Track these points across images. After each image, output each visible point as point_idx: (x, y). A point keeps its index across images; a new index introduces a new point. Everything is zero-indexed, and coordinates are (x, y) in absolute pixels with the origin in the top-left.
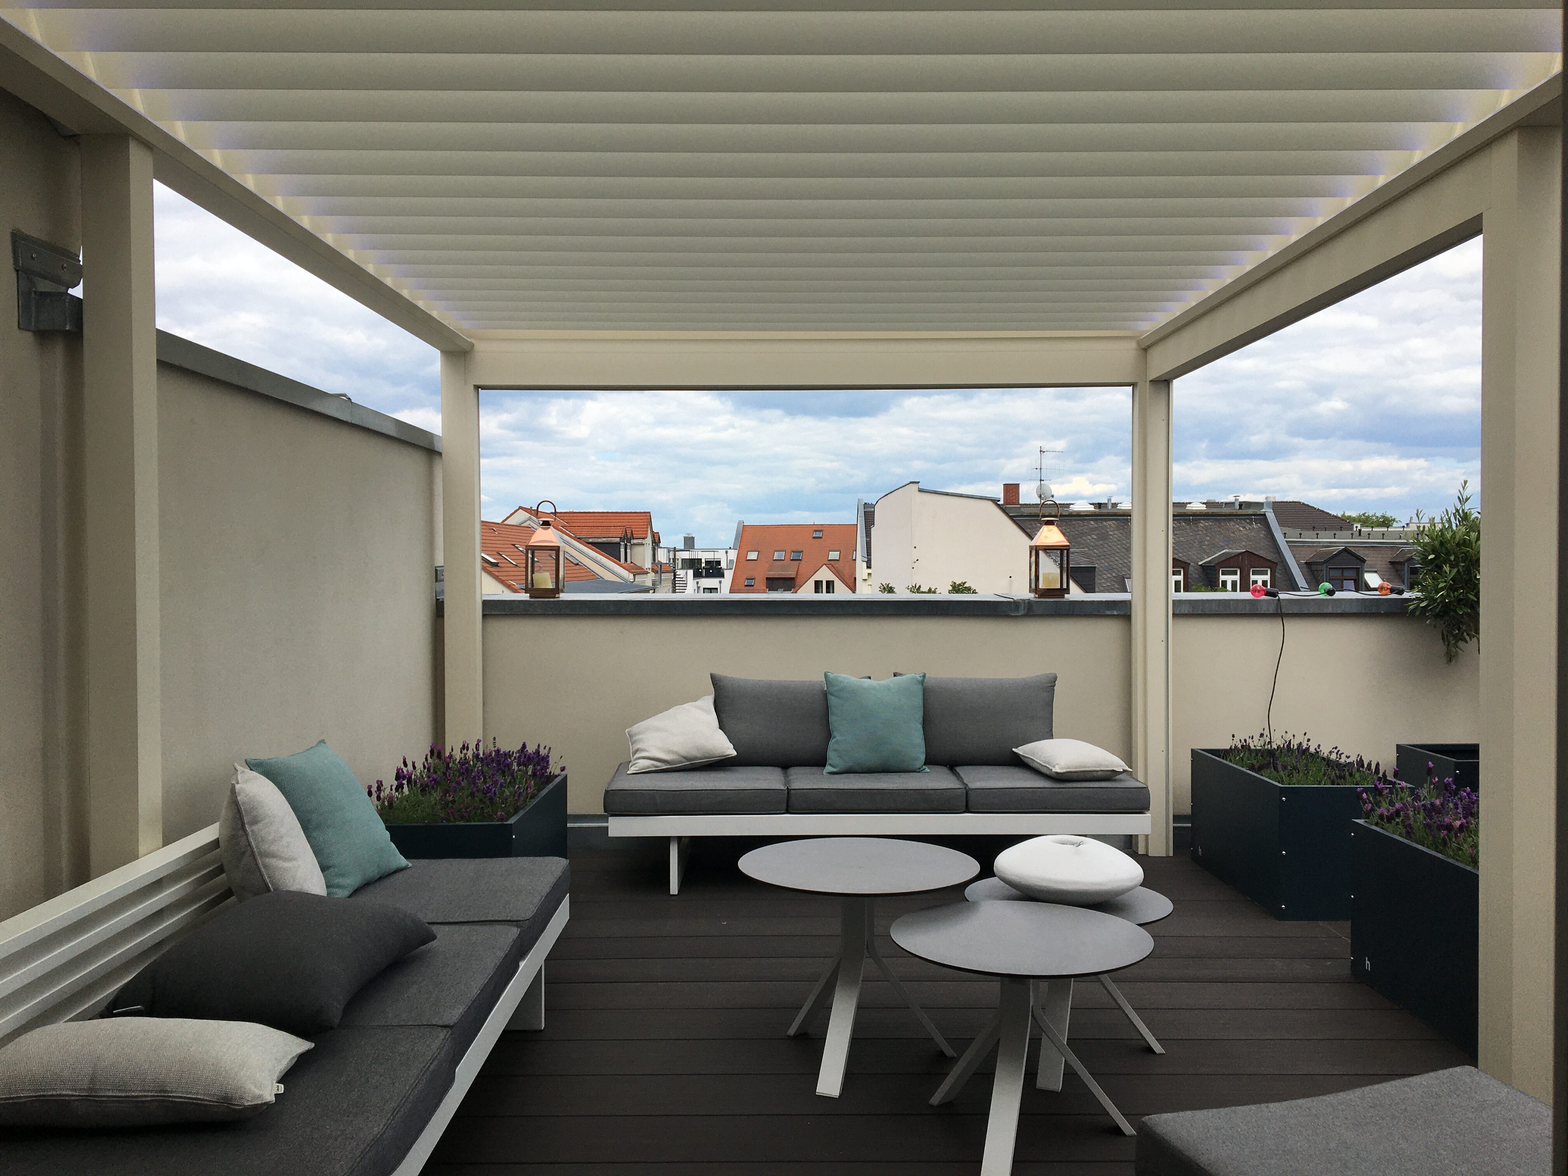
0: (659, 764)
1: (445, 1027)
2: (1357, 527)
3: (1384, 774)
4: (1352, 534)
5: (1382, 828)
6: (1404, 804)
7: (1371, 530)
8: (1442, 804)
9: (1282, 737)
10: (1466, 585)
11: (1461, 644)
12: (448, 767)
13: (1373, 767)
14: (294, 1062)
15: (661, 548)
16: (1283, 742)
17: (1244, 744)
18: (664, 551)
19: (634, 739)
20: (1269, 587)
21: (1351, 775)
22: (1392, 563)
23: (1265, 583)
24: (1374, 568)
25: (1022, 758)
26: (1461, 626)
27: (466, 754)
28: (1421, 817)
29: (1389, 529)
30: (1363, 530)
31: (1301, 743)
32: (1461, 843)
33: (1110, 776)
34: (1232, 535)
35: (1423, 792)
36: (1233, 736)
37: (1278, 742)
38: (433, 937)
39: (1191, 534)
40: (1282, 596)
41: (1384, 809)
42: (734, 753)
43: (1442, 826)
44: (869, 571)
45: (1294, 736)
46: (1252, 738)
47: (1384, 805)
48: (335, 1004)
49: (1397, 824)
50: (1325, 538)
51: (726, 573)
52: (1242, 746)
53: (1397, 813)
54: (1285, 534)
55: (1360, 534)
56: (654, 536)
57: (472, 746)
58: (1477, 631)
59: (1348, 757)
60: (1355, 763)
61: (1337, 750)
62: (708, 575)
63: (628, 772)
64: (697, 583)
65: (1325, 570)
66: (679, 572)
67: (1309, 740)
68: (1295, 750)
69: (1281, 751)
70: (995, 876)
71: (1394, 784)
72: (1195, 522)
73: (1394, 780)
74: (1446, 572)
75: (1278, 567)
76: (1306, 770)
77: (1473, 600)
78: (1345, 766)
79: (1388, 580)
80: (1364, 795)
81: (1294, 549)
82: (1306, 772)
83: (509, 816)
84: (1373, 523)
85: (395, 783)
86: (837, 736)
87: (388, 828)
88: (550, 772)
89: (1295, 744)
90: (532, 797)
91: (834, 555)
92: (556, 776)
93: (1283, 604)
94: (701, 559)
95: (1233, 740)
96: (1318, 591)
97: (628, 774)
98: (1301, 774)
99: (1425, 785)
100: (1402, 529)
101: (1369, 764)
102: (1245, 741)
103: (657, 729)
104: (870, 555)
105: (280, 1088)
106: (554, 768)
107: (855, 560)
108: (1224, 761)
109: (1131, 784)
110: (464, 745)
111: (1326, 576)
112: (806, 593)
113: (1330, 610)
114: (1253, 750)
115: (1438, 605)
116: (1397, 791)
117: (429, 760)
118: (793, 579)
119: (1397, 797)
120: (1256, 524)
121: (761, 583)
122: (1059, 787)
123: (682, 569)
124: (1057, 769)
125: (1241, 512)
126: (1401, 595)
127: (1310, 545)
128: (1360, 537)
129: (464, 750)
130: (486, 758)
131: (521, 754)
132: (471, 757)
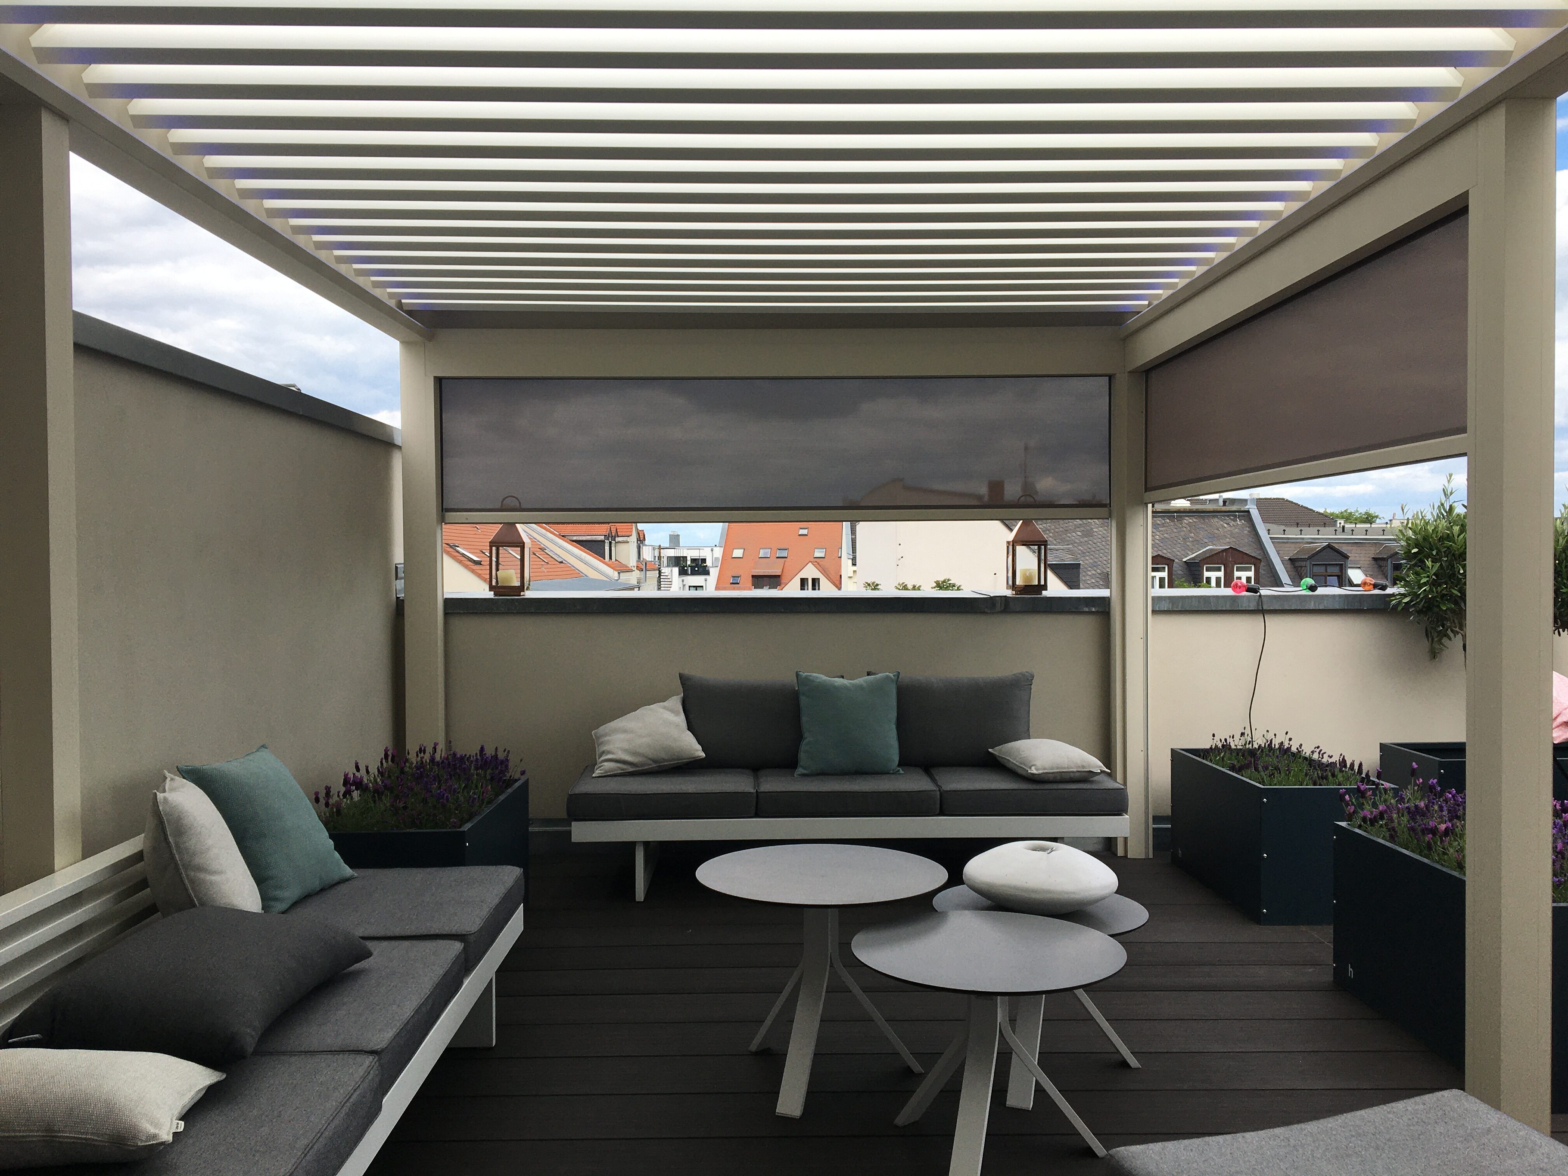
0: (624, 767)
1: (372, 1052)
2: (1340, 523)
3: (1367, 775)
4: (1336, 530)
5: (1365, 831)
6: (1388, 807)
7: (1354, 526)
8: (1427, 806)
9: (1264, 736)
10: (1450, 580)
11: (1445, 640)
12: (402, 771)
13: (1356, 768)
14: (200, 1095)
15: (646, 545)
16: (1265, 741)
17: (1225, 743)
18: (649, 549)
19: (601, 740)
20: (1253, 583)
21: (1333, 775)
22: (1375, 559)
23: (1249, 579)
24: (1357, 564)
25: (998, 758)
26: (1445, 622)
27: (423, 757)
28: (1405, 819)
29: (1373, 526)
30: (1346, 526)
31: (1282, 742)
32: (1446, 847)
33: (1086, 777)
34: (1216, 531)
35: (1407, 794)
36: (1214, 735)
37: (1259, 741)
38: (369, 954)
39: (1175, 530)
40: (1264, 592)
41: (1368, 811)
42: (703, 755)
43: (1427, 829)
44: (855, 568)
45: (1275, 735)
46: (1233, 737)
47: (1367, 807)
48: (248, 1031)
49: (1381, 826)
50: (1309, 534)
51: (712, 571)
52: (1223, 746)
53: (1381, 815)
54: (1269, 530)
55: (1343, 531)
56: (639, 534)
57: (429, 750)
58: (1462, 626)
59: (1331, 757)
60: (1338, 762)
61: (1319, 749)
62: (694, 573)
63: (594, 775)
64: (683, 581)
65: (1308, 566)
66: (663, 570)
67: (1290, 739)
68: (1277, 749)
69: (1262, 750)
70: (964, 884)
71: (1377, 785)
72: (1179, 519)
73: (1377, 780)
74: (1429, 568)
75: (1262, 564)
76: (1287, 770)
77: (1457, 595)
78: (1327, 766)
79: (1371, 576)
80: (1347, 797)
81: (1277, 545)
82: (1288, 772)
83: (463, 822)
84: (1356, 519)
85: (343, 790)
86: (808, 738)
87: (331, 837)
88: (511, 776)
89: (1276, 743)
90: (489, 802)
91: (818, 554)
92: (516, 781)
93: (1264, 599)
94: (686, 557)
95: (1213, 739)
96: (1300, 586)
97: (593, 777)
98: (1283, 775)
99: (1409, 787)
100: (1385, 526)
101: (1352, 765)
102: (1226, 740)
103: (625, 731)
104: (856, 553)
105: (179, 1126)
106: (513, 772)
107: (841, 557)
108: (1204, 761)
109: (1110, 784)
110: (420, 749)
111: (1310, 570)
112: (791, 590)
113: (1312, 607)
114: (1235, 749)
115: (1421, 600)
116: (1380, 792)
117: (385, 765)
118: (779, 576)
119: (1380, 799)
120: (1240, 520)
121: (747, 580)
122: (1035, 788)
123: (668, 566)
124: (1034, 771)
125: (1224, 509)
126: (1384, 590)
127: (1295, 542)
128: (1343, 533)
129: (421, 753)
130: (443, 762)
131: (479, 757)
132: (428, 761)
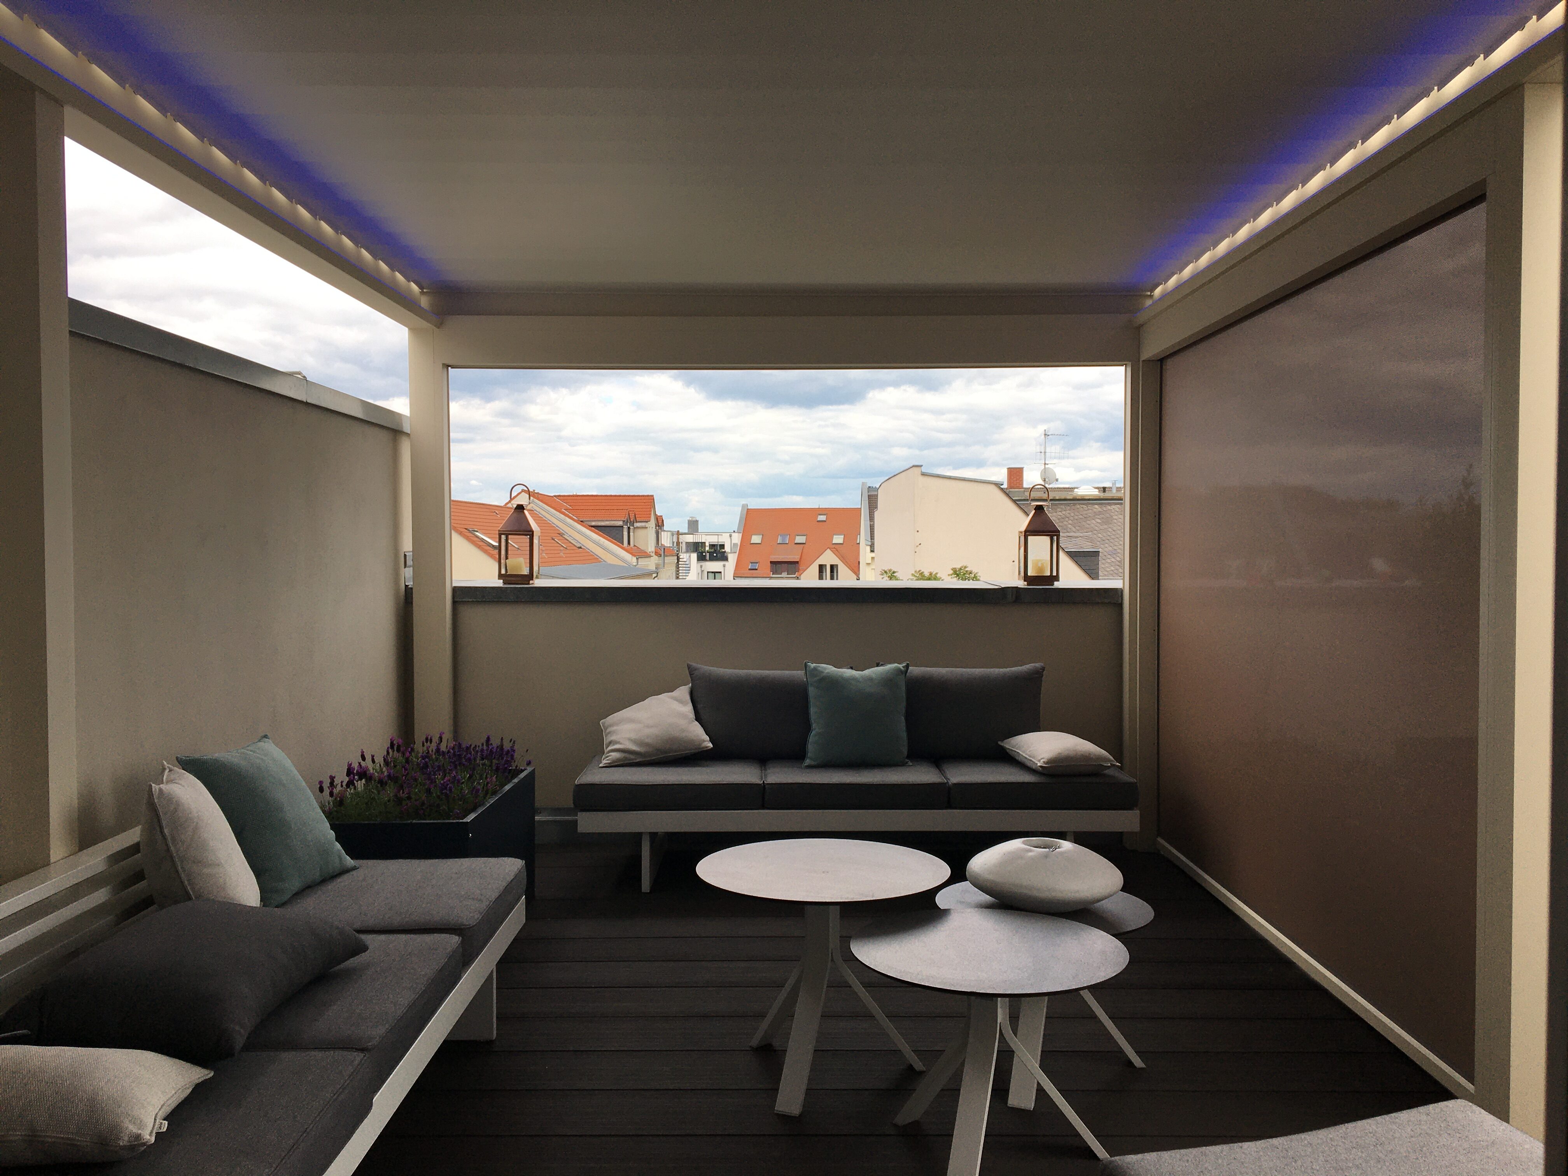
0: (632, 757)
1: (364, 1049)
12: (408, 761)
14: (187, 1093)
15: (664, 531)
18: (667, 534)
19: (609, 729)
25: (1008, 751)
27: (429, 747)
33: (1098, 770)
38: (364, 948)
42: (710, 745)
44: (873, 555)
48: (237, 1028)
51: (730, 557)
56: (657, 519)
57: (436, 739)
62: (712, 559)
64: (701, 567)
66: (682, 556)
70: (967, 881)
83: (466, 813)
85: (346, 779)
86: (816, 729)
87: (334, 828)
88: (516, 766)
90: (494, 793)
91: (838, 539)
92: (522, 771)
94: (705, 543)
97: (600, 767)
103: (631, 721)
104: (874, 539)
105: (163, 1126)
106: (519, 761)
107: (859, 544)
109: (1120, 778)
110: (427, 739)
112: (809, 579)
117: (391, 754)
118: (797, 562)
121: (766, 568)
123: (687, 551)
124: (1042, 764)
129: (427, 742)
130: (449, 752)
131: (485, 747)
132: (434, 751)
